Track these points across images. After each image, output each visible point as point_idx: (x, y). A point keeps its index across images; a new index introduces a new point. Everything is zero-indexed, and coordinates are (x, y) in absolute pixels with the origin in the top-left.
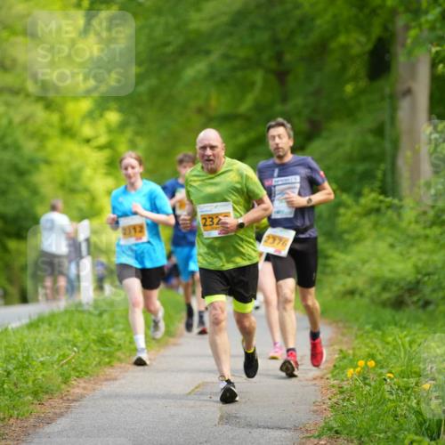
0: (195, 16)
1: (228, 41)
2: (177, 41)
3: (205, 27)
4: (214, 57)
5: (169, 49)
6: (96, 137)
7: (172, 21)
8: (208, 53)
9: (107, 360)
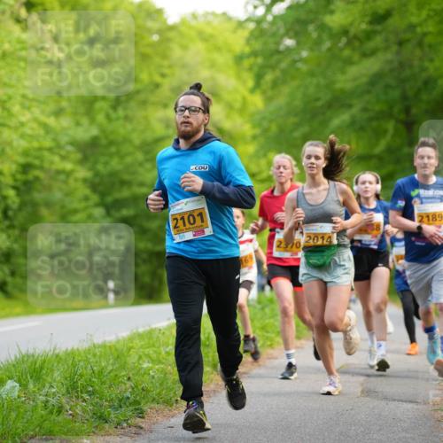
0: (340, 77)
1: (367, 97)
2: (325, 97)
3: (349, 86)
4: (355, 110)
5: (319, 104)
6: (260, 173)
7: (322, 81)
8: (350, 106)
9: (269, 343)
